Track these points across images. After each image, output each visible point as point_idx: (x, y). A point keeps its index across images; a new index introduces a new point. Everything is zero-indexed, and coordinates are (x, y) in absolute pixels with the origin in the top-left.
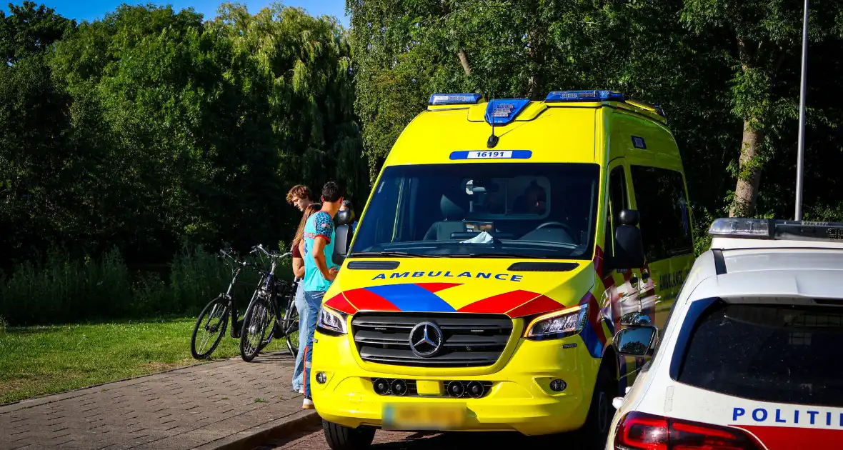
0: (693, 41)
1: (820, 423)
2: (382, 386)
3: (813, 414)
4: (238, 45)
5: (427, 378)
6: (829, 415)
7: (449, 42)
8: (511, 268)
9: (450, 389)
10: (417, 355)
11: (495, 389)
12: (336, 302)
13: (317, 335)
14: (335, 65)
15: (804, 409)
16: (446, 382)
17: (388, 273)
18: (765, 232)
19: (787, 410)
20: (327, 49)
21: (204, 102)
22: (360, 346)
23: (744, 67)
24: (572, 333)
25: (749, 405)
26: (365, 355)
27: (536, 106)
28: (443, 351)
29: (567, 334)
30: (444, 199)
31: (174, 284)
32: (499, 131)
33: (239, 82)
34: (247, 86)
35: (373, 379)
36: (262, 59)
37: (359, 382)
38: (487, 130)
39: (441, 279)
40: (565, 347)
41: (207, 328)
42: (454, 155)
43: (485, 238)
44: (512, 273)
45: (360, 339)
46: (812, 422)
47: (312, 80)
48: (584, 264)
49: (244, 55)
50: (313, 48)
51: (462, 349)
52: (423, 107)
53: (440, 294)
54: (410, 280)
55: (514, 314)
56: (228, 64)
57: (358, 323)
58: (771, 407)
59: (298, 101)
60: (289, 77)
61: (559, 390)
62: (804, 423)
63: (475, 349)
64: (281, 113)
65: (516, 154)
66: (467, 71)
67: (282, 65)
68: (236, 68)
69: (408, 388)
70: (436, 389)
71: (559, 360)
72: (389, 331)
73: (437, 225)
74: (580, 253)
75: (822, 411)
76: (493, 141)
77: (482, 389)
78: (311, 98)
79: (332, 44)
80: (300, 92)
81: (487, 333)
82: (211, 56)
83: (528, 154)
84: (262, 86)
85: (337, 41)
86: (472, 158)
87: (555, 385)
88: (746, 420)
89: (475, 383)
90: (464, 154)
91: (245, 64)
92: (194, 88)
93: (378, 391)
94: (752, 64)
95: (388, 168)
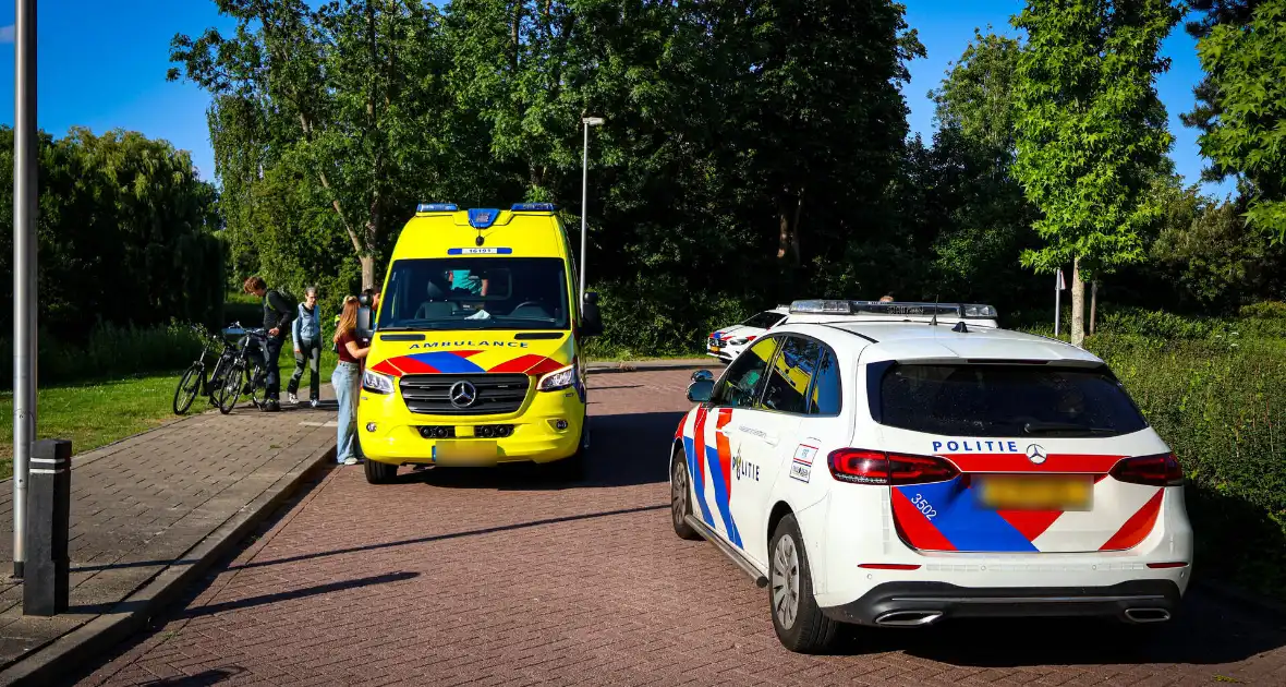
1: (996, 450)
2: (426, 432)
3: (990, 443)
4: (88, 160)
5: (463, 425)
6: (1000, 443)
8: (518, 337)
9: (480, 431)
10: (456, 406)
11: (516, 430)
12: (382, 367)
13: (364, 393)
14: (170, 179)
16: (476, 426)
17: (421, 343)
18: (847, 311)
20: (163, 165)
21: (62, 207)
22: (407, 401)
24: (568, 386)
26: (413, 408)
27: (505, 214)
28: (478, 402)
29: (564, 387)
30: (430, 285)
32: (484, 233)
33: (90, 190)
34: (97, 193)
35: (418, 427)
36: (109, 170)
37: (408, 429)
38: (475, 233)
39: (466, 347)
40: (567, 395)
41: (185, 390)
42: (451, 251)
43: (484, 315)
44: (520, 342)
45: (407, 396)
47: (151, 190)
48: (567, 333)
49: (92, 169)
50: (152, 164)
51: (489, 401)
52: (412, 214)
53: (469, 359)
54: (440, 349)
55: (531, 373)
56: (79, 176)
57: (405, 383)
59: (140, 206)
60: (132, 186)
61: (562, 428)
63: (498, 401)
64: (125, 215)
65: (500, 251)
67: (126, 177)
68: (86, 178)
69: (449, 432)
70: (471, 432)
71: (564, 406)
72: (432, 389)
73: (424, 305)
74: (561, 325)
75: (995, 440)
76: (480, 241)
77: (507, 430)
78: (151, 204)
79: (167, 161)
80: (142, 197)
81: (511, 388)
82: (65, 168)
83: (509, 251)
84: (109, 193)
85: (171, 159)
86: (466, 254)
87: (560, 424)
88: (943, 451)
89: (502, 426)
90: (459, 251)
91: (94, 175)
92: (53, 194)
93: (425, 436)
95: (396, 262)
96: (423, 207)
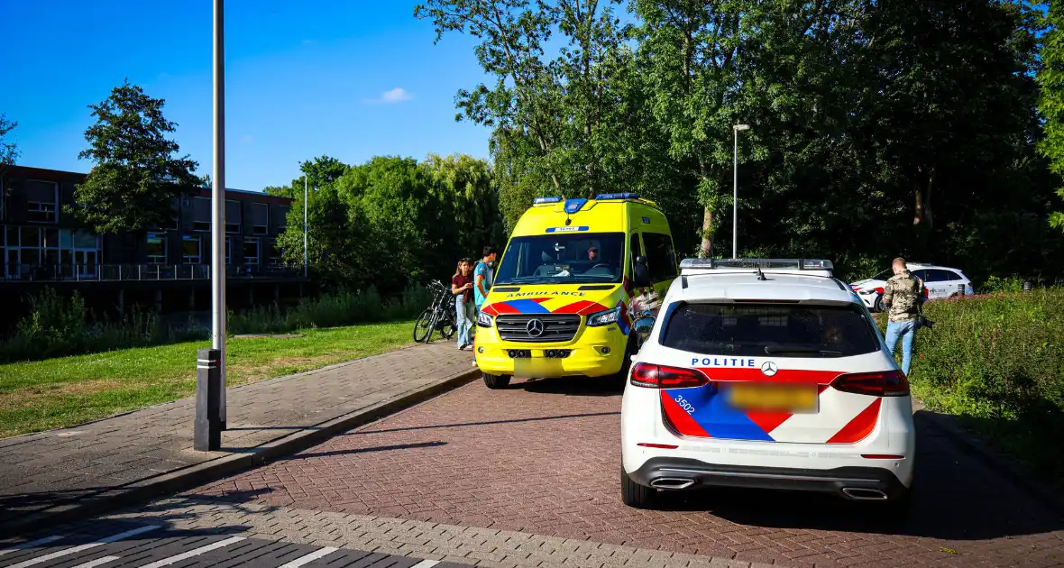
0: (677, 165)
1: (738, 365)
2: (513, 353)
3: (734, 360)
4: (436, 175)
5: (537, 349)
6: (742, 361)
7: (547, 170)
8: (581, 289)
9: (549, 354)
10: (531, 336)
11: (572, 353)
12: (487, 310)
13: (478, 328)
14: (488, 184)
15: (729, 358)
16: (547, 350)
17: (515, 293)
18: (709, 266)
19: (721, 358)
20: (483, 176)
21: (419, 207)
22: (501, 333)
23: (704, 178)
24: (613, 322)
25: (701, 357)
26: (503, 337)
27: (591, 202)
28: (544, 334)
29: (610, 323)
30: (544, 254)
31: (405, 303)
32: (571, 217)
33: (437, 195)
34: (442, 197)
35: (508, 350)
36: (449, 183)
37: (501, 352)
38: (565, 216)
39: (543, 296)
40: (609, 330)
41: (422, 326)
42: (548, 230)
43: (565, 273)
44: (580, 291)
45: (500, 329)
46: (734, 364)
47: (476, 193)
48: (618, 286)
49: (439, 181)
50: (476, 176)
51: (555, 333)
52: (531, 205)
53: (541, 304)
54: (526, 297)
55: (581, 313)
56: (431, 185)
57: (499, 320)
58: (712, 357)
59: (469, 204)
60: (463, 192)
61: (606, 352)
62: (730, 365)
63: (561, 333)
64: (460, 211)
65: (581, 228)
66: (557, 185)
67: (460, 185)
68: (436, 187)
69: (527, 354)
70: (542, 354)
71: (606, 337)
72: (516, 324)
73: (540, 268)
74: (615, 280)
75: (739, 358)
76: (569, 222)
77: (566, 353)
78: (476, 203)
79: (486, 173)
80: (470, 199)
81: (567, 324)
82: (422, 181)
83: (587, 228)
84: (449, 197)
85: (488, 171)
86: (558, 232)
87: (605, 350)
88: (699, 365)
89: (562, 350)
90: (553, 230)
91: (440, 186)
92: (413, 199)
93: (511, 356)
94: (708, 176)
95: (514, 238)
96: (538, 200)
